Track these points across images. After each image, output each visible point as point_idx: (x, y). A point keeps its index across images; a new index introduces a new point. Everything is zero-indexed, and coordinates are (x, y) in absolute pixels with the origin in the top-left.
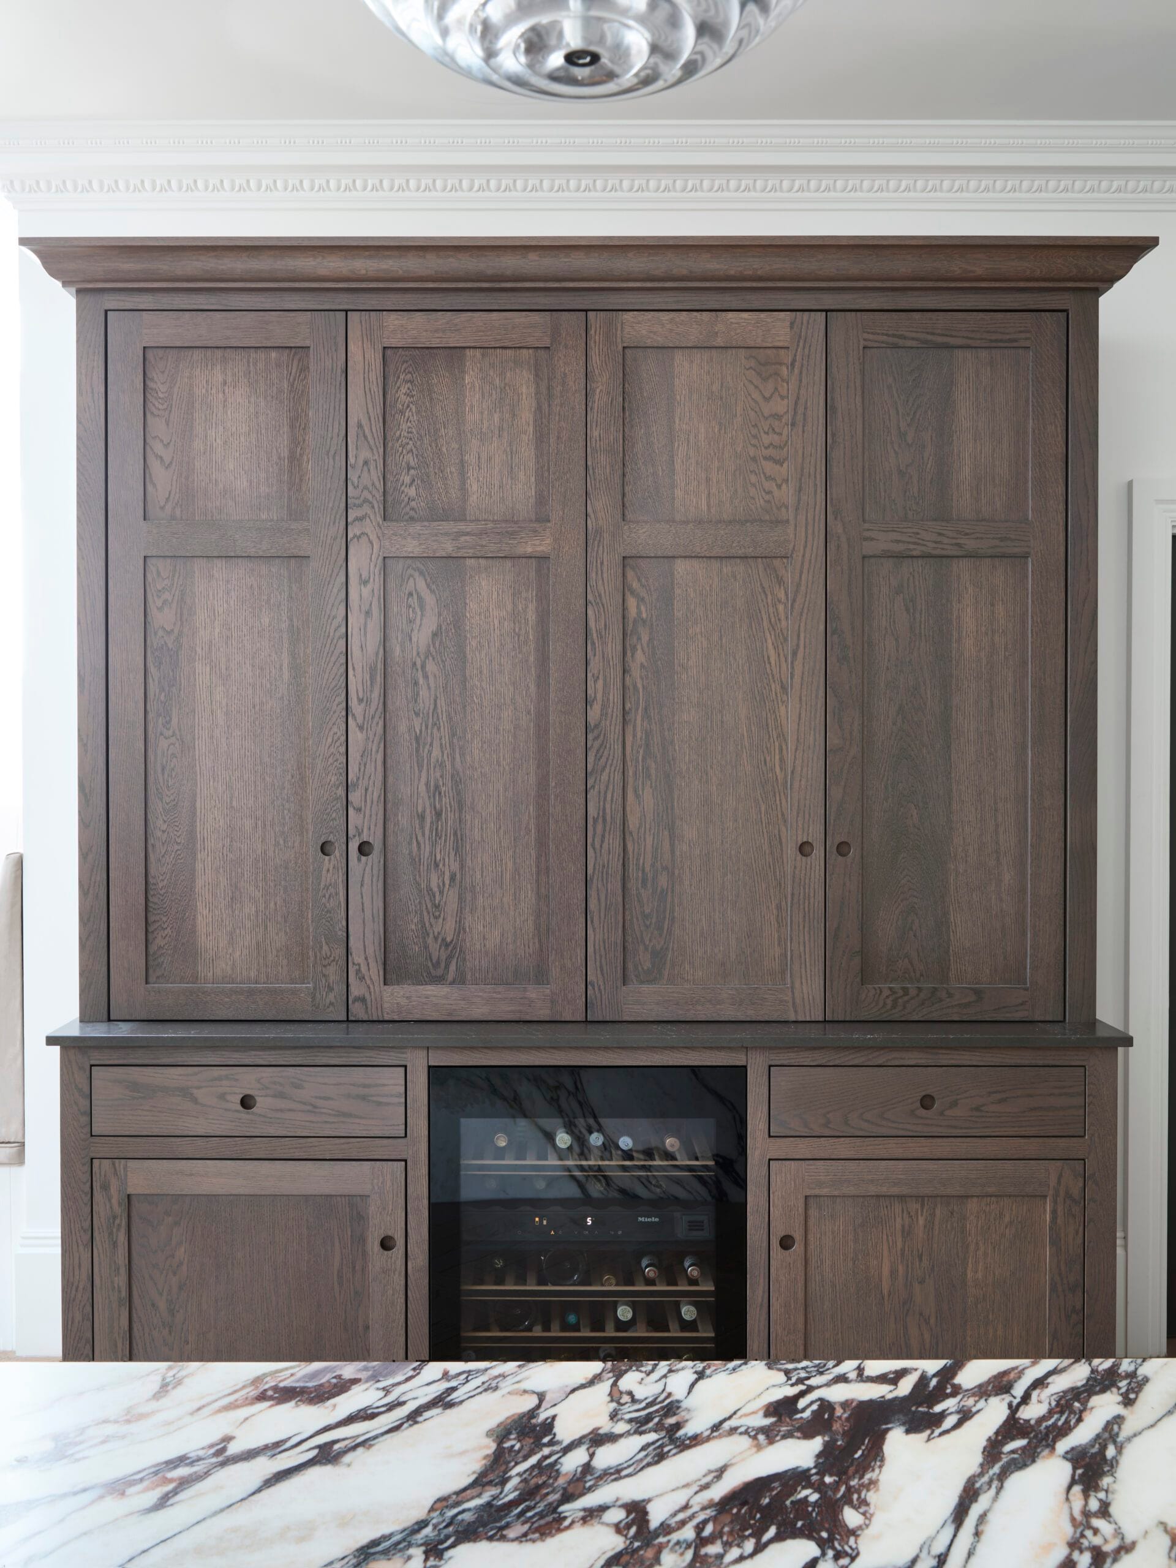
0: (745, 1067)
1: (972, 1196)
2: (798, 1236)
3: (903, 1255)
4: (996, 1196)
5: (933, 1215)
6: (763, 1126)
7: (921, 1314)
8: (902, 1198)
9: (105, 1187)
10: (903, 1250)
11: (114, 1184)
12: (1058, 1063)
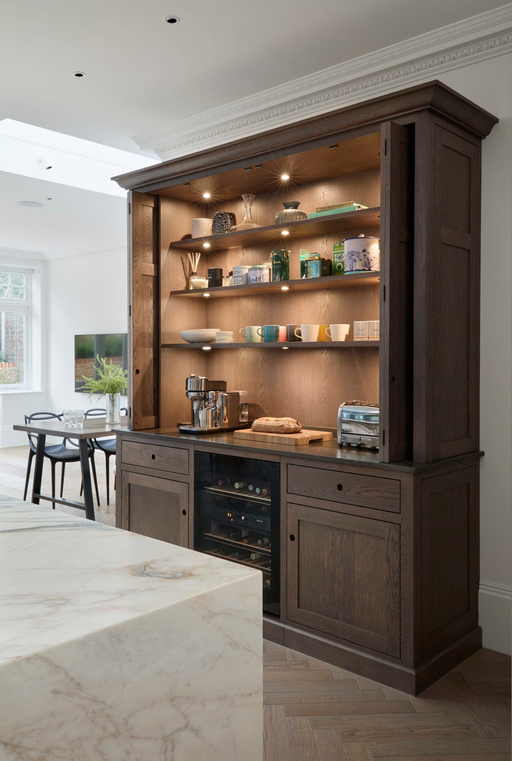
0: (280, 463)
1: (357, 533)
2: (296, 536)
3: (332, 553)
4: (366, 534)
5: (342, 537)
6: (285, 488)
7: (338, 581)
8: (331, 527)
9: (124, 480)
10: (332, 551)
11: (126, 479)
12: (389, 477)
